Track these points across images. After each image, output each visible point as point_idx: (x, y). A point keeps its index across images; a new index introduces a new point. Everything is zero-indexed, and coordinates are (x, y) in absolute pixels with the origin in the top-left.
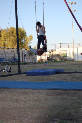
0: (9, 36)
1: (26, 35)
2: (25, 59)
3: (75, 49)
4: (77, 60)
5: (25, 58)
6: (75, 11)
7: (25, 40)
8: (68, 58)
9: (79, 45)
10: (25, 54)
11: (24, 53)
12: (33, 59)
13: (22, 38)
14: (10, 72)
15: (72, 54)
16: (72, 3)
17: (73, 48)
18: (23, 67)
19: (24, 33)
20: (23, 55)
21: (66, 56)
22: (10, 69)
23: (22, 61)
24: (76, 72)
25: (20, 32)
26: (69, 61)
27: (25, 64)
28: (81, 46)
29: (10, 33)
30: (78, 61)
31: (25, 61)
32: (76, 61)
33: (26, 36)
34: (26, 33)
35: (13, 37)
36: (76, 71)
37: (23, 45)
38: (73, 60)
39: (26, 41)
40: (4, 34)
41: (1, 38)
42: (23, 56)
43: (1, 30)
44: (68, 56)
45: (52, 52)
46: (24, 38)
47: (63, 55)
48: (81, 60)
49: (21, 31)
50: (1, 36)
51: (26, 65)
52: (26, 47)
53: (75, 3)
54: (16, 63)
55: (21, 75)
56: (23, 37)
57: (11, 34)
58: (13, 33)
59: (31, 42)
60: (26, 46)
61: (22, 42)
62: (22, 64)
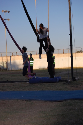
3: (9, 58)
4: (10, 69)
6: (8, 19)
8: (1, 67)
9: (13, 54)
15: (5, 63)
16: (5, 12)
17: (6, 57)
24: (7, 82)
26: (2, 70)
28: (15, 55)
30: (12, 70)
32: (9, 71)
38: (6, 69)
44: (1, 65)
48: (14, 69)
53: (9, 12)
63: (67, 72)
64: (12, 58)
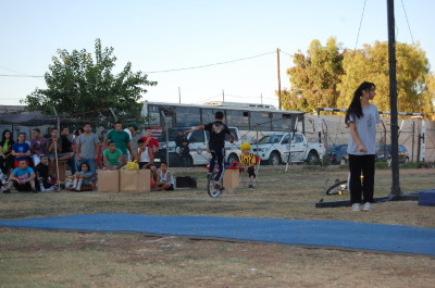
0: (370, 72)
1: (427, 67)
2: (423, 151)
5: (423, 145)
7: (424, 85)
10: (423, 131)
11: (419, 130)
13: (414, 78)
18: (412, 175)
19: (419, 63)
20: (416, 134)
23: (410, 156)
25: (409, 57)
27: (421, 165)
29: (372, 60)
31: (422, 156)
33: (427, 71)
34: (426, 62)
35: (383, 75)
37: (416, 103)
39: (426, 88)
40: (354, 66)
41: (343, 78)
42: (416, 139)
43: (345, 51)
46: (420, 78)
49: (411, 53)
50: (343, 73)
51: (424, 171)
52: (427, 109)
54: (389, 162)
55: (400, 202)
56: (418, 75)
57: (377, 64)
60: (428, 105)
61: (415, 92)
62: (411, 165)
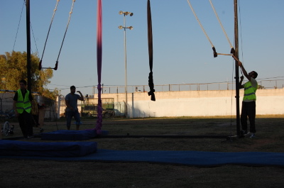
3: (130, 96)
4: (132, 116)
6: (130, 28)
7: (38, 76)
8: (115, 111)
9: (137, 88)
10: (39, 101)
12: (52, 113)
13: (33, 72)
14: (12, 133)
15: (123, 104)
16: (126, 14)
17: (125, 95)
19: (36, 64)
21: (112, 107)
22: (12, 129)
24: (128, 136)
26: (117, 117)
28: (140, 91)
29: (9, 62)
30: (134, 118)
32: (129, 118)
36: (128, 134)
37: (34, 86)
38: (125, 115)
39: (40, 78)
44: (116, 108)
45: (88, 99)
46: (36, 72)
47: (107, 107)
53: (132, 15)
57: (13, 64)
58: (16, 61)
59: (49, 80)
60: (41, 87)
61: (34, 80)
63: (229, 124)
64: (135, 95)
